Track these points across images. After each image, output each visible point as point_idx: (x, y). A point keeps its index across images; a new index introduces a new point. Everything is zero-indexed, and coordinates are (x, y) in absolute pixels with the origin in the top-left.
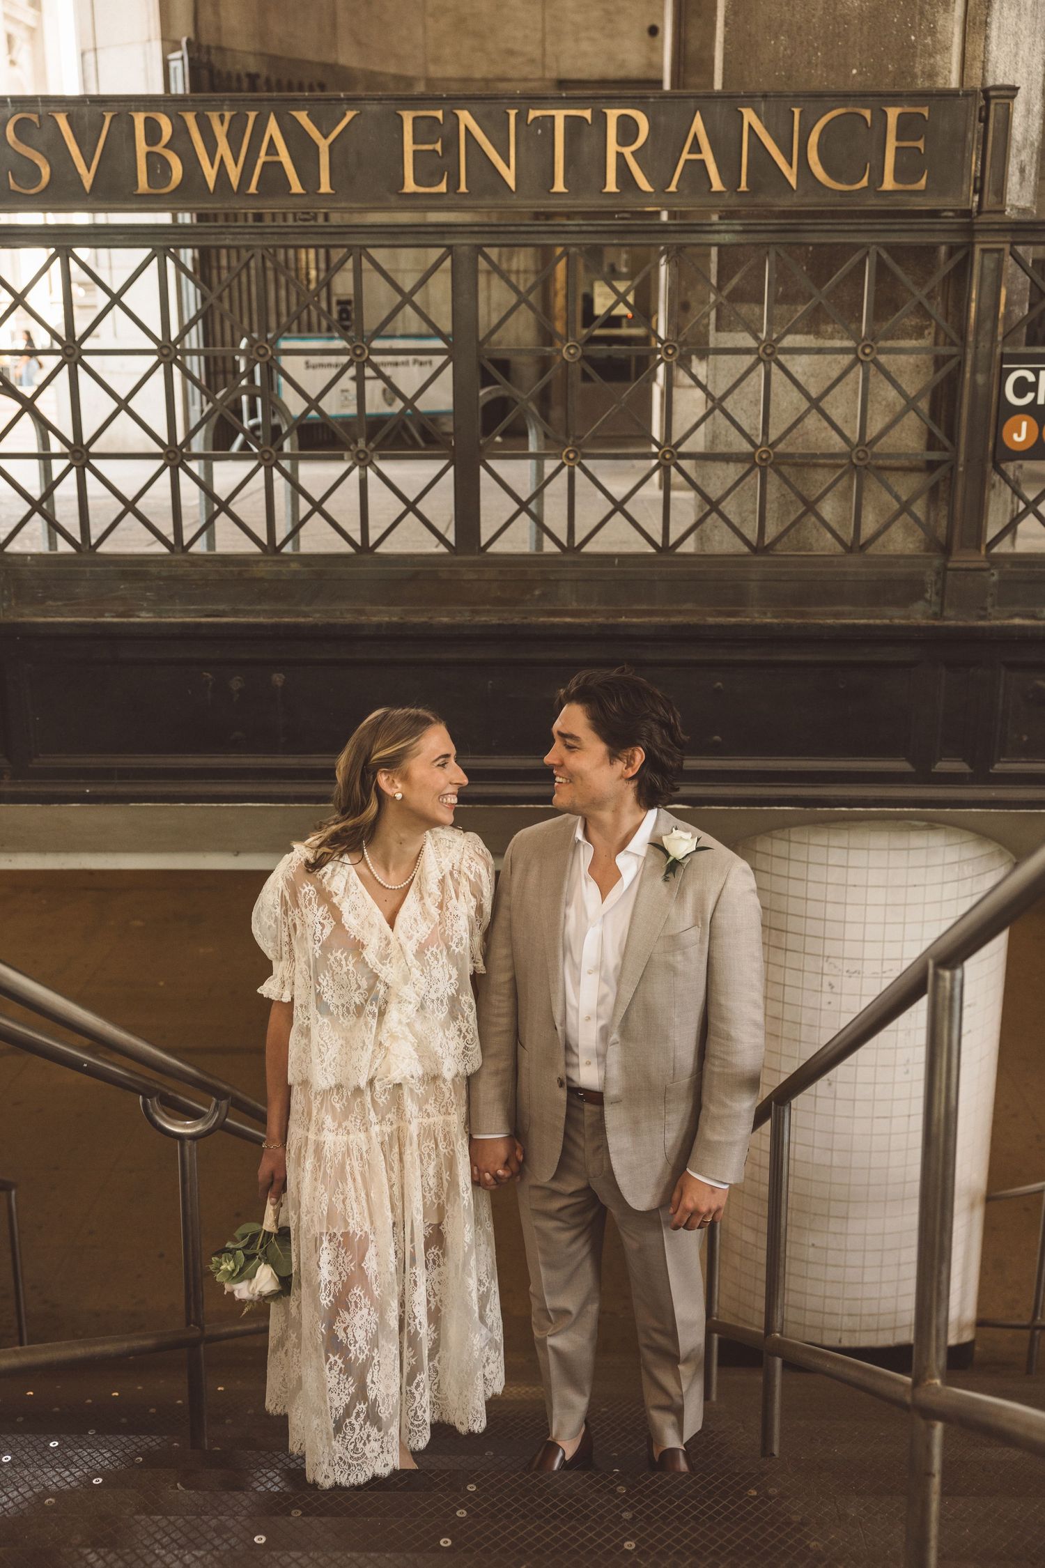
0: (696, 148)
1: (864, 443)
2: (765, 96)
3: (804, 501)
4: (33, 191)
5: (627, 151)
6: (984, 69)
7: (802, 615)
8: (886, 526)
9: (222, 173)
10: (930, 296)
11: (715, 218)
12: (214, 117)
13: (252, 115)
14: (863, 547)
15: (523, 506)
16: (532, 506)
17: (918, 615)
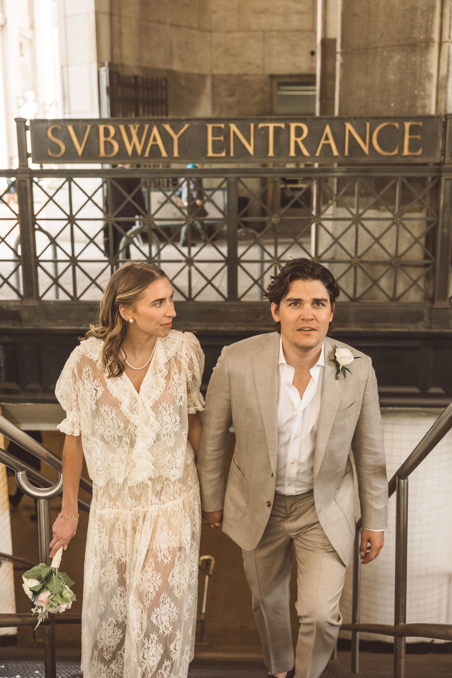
0: (327, 138)
1: (397, 256)
2: (355, 118)
3: (373, 280)
4: (58, 156)
5: (299, 140)
6: (446, 104)
7: (372, 327)
8: (407, 290)
9: (134, 149)
10: (424, 197)
11: (336, 165)
12: (131, 127)
13: (147, 126)
14: (397, 299)
15: (256, 282)
16: (260, 282)
17: (421, 327)
